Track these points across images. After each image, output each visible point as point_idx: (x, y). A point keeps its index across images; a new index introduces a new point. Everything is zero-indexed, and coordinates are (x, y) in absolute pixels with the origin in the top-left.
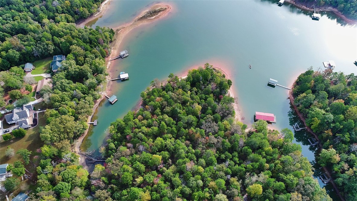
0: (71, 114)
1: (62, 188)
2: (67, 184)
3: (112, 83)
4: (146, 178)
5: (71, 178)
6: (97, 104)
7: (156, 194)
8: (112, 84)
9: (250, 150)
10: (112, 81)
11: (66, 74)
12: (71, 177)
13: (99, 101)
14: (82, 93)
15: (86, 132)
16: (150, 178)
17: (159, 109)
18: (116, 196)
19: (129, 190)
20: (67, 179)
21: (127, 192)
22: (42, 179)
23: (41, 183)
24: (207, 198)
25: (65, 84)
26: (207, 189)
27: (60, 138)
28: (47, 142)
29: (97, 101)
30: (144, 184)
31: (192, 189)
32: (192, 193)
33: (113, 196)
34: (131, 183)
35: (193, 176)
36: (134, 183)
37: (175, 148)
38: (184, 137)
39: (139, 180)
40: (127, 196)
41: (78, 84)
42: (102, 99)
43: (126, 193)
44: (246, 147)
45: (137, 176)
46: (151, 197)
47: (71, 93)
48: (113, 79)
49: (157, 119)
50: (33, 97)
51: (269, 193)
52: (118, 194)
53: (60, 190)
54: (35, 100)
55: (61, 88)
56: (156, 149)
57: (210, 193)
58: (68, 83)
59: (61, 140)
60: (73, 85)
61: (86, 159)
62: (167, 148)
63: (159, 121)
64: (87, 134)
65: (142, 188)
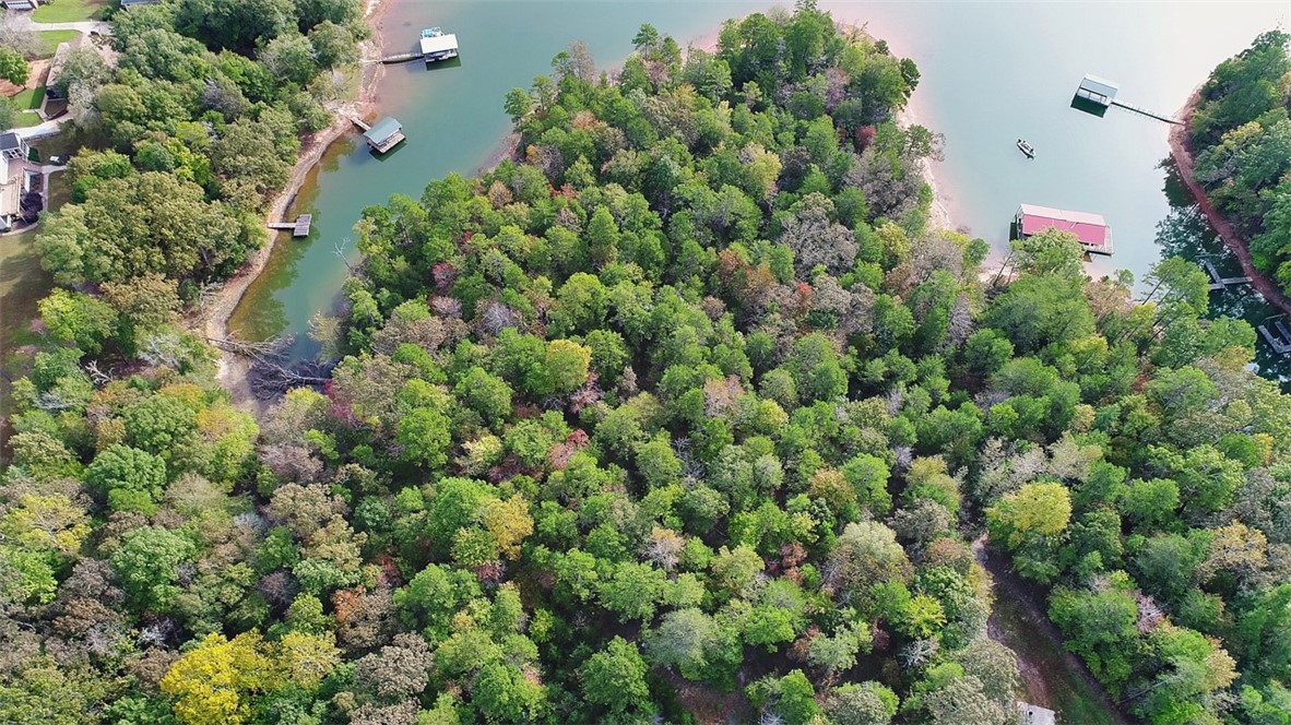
0: (190, 174)
1: (121, 468)
2: (145, 457)
3: (383, 71)
4: (513, 441)
5: (166, 431)
6: (314, 153)
7: (560, 511)
8: (384, 74)
9: (1008, 345)
10: (385, 63)
11: (179, 16)
12: (168, 426)
13: (323, 137)
14: (245, 94)
15: (260, 261)
16: (531, 439)
17: (585, 160)
18: (368, 515)
19: (430, 489)
20: (150, 436)
21: (425, 499)
22: (34, 432)
23: (29, 448)
24: (801, 538)
25: (169, 52)
26: (803, 499)
27: (129, 264)
28: (67, 276)
29: (313, 139)
30: (507, 466)
31: (731, 497)
32: (731, 514)
33: (356, 515)
34: (442, 458)
35: (737, 441)
36: (457, 460)
37: (657, 318)
38: (697, 280)
39: (484, 447)
40: (422, 513)
41: (228, 58)
42: (339, 132)
43: (419, 504)
44: (987, 332)
45: (473, 432)
46: (537, 522)
47: (194, 88)
48: (391, 58)
49: (576, 203)
50: (32, 111)
51: (1103, 523)
52: (378, 505)
53: (111, 477)
54: (41, 120)
55: (151, 66)
56: (568, 320)
57: (816, 517)
58: (185, 51)
59: (131, 273)
60: (205, 58)
61: (255, 370)
62: (616, 318)
63: (584, 212)
64: (263, 271)
65: (495, 483)
